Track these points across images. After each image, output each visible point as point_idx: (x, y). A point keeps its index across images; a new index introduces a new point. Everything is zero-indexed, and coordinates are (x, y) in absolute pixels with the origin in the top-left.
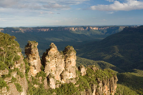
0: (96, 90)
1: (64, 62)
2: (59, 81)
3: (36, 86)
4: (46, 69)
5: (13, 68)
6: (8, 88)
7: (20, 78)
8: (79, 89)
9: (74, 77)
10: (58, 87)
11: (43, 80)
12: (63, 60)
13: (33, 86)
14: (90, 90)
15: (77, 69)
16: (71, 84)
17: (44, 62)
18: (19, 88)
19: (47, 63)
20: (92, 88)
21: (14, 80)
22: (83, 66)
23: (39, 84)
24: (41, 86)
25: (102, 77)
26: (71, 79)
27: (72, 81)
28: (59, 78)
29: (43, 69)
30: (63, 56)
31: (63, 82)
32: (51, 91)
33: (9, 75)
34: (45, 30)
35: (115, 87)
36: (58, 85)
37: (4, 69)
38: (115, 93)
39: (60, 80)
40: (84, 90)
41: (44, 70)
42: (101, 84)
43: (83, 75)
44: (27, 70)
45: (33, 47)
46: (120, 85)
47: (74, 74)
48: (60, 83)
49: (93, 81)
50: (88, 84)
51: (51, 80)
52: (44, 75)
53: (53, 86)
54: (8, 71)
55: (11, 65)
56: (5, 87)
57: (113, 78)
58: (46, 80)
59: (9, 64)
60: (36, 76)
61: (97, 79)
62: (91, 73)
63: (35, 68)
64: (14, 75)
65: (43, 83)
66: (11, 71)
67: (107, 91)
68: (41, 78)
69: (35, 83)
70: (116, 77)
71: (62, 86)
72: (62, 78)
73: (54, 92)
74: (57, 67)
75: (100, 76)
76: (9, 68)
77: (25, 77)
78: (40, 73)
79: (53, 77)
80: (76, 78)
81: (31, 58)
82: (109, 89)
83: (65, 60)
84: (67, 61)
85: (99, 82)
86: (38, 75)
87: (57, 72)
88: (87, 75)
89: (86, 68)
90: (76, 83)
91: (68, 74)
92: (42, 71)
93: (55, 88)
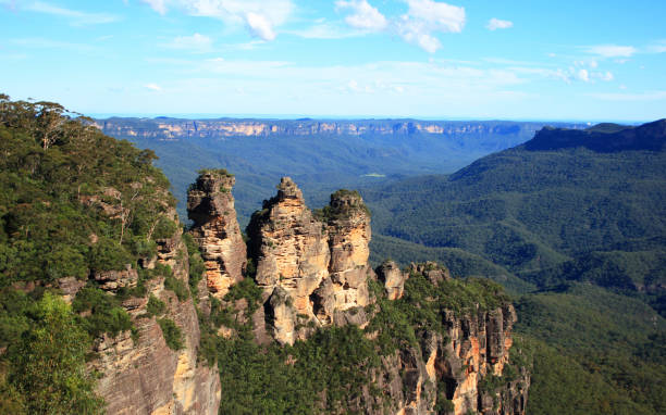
0: (439, 352)
1: (325, 248)
2: (307, 317)
3: (225, 332)
5: (151, 266)
6: (136, 335)
7: (175, 302)
8: (378, 348)
9: (363, 302)
10: (303, 338)
11: (251, 309)
12: (324, 242)
13: (212, 332)
14: (416, 352)
15: (373, 275)
16: (351, 329)
17: (255, 248)
18: (172, 336)
19: (266, 250)
20: (423, 345)
21: (155, 307)
22: (392, 263)
23: (236, 325)
24: (244, 332)
25: (463, 306)
26: (353, 311)
27: (354, 319)
28: (309, 308)
29: (250, 272)
30: (324, 229)
31: (321, 321)
32: (279, 349)
33: (141, 291)
35: (507, 343)
36: (304, 330)
37: (123, 268)
38: (505, 365)
39: (312, 315)
40: (397, 351)
41: (253, 275)
42: (455, 332)
43: (392, 297)
44: (196, 273)
45: (216, 189)
46: (521, 339)
47: (362, 293)
48: (312, 324)
49: (429, 320)
50: (411, 331)
51: (279, 311)
52: (257, 295)
53: (286, 335)
54: (135, 276)
55: (148, 255)
56: (128, 334)
57: (500, 310)
58: (260, 313)
59: (140, 249)
60: (227, 298)
61: (443, 314)
62: (421, 290)
63: (223, 268)
64: (157, 290)
65: (251, 323)
66: (146, 277)
67: (476, 358)
68: (242, 303)
69: (223, 320)
70: (511, 308)
71: (319, 337)
72: (318, 306)
73: (290, 356)
74: (300, 265)
75: (453, 303)
76: (141, 262)
77: (190, 299)
78: (241, 284)
79: (287, 303)
80: (368, 309)
81: (210, 233)
82: (484, 351)
83: (331, 243)
84: (338, 246)
85: (450, 325)
86: (234, 293)
87: (302, 285)
88: (407, 299)
89: (403, 271)
90: (366, 324)
91: (339, 291)
92: (249, 280)
93: (291, 343)
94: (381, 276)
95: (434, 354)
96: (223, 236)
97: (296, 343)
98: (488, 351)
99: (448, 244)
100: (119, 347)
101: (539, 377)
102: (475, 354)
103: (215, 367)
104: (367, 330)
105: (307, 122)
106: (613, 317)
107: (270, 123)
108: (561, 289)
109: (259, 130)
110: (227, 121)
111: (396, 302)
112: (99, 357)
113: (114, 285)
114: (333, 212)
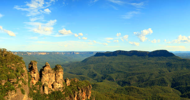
0: (77, 95)
1: (54, 76)
2: (51, 89)
3: (35, 91)
4: (42, 80)
5: (20, 78)
6: (16, 91)
7: (24, 85)
8: (65, 96)
9: (62, 86)
10: (50, 93)
11: (40, 87)
12: (54, 74)
13: (33, 91)
14: (73, 96)
15: (64, 81)
16: (59, 91)
17: (41, 75)
18: (23, 92)
19: (43, 76)
20: (74, 94)
21: (20, 86)
22: (68, 79)
23: (37, 90)
24: (38, 91)
25: (82, 86)
26: (60, 88)
27: (60, 90)
28: (51, 87)
29: (40, 80)
30: (54, 72)
31: (54, 90)
32: (45, 95)
33: (17, 83)
34: (43, 54)
35: (90, 92)
36: (50, 91)
37: (14, 79)
38: (90, 97)
39: (52, 88)
40: (69, 96)
41: (41, 80)
42: (80, 91)
43: (68, 85)
44: (30, 80)
45: (34, 64)
46: (93, 91)
47: (62, 84)
48: (52, 90)
49: (75, 89)
50: (71, 92)
51: (45, 88)
52: (41, 84)
53: (47, 92)
54: (16, 80)
55: (19, 76)
56: (14, 91)
57: (89, 86)
58: (42, 88)
59: (18, 75)
60: (35, 85)
61: (78, 88)
62: (74, 84)
63: (35, 79)
64: (20, 83)
65: (40, 90)
66: (18, 80)
67: (85, 96)
68: (38, 86)
69: (34, 89)
70: (91, 86)
71: (53, 93)
73: (47, 97)
74: (49, 79)
75: (80, 85)
76: (18, 78)
77: (27, 85)
78: (38, 82)
79: (47, 86)
80: (63, 88)
81: (32, 72)
82: (86, 94)
83: (55, 75)
84: (57, 75)
85: (79, 90)
86: (37, 84)
87: (50, 82)
88: (71, 85)
89: (70, 80)
90: (62, 91)
91: (57, 84)
92: (40, 81)
93: (48, 94)
94: (66, 82)
95: (76, 96)
96: (35, 73)
97: (49, 94)
98: (87, 94)
99: (81, 74)
100: (12, 93)
101: (97, 98)
102: (84, 95)
103: (32, 98)
104: (62, 92)
105: (54, 52)
106: (111, 86)
107: (47, 52)
108: (102, 81)
109: (45, 54)
110: (39, 52)
111: (68, 86)
112: (8, 95)
113: (12, 82)
114: (56, 69)
